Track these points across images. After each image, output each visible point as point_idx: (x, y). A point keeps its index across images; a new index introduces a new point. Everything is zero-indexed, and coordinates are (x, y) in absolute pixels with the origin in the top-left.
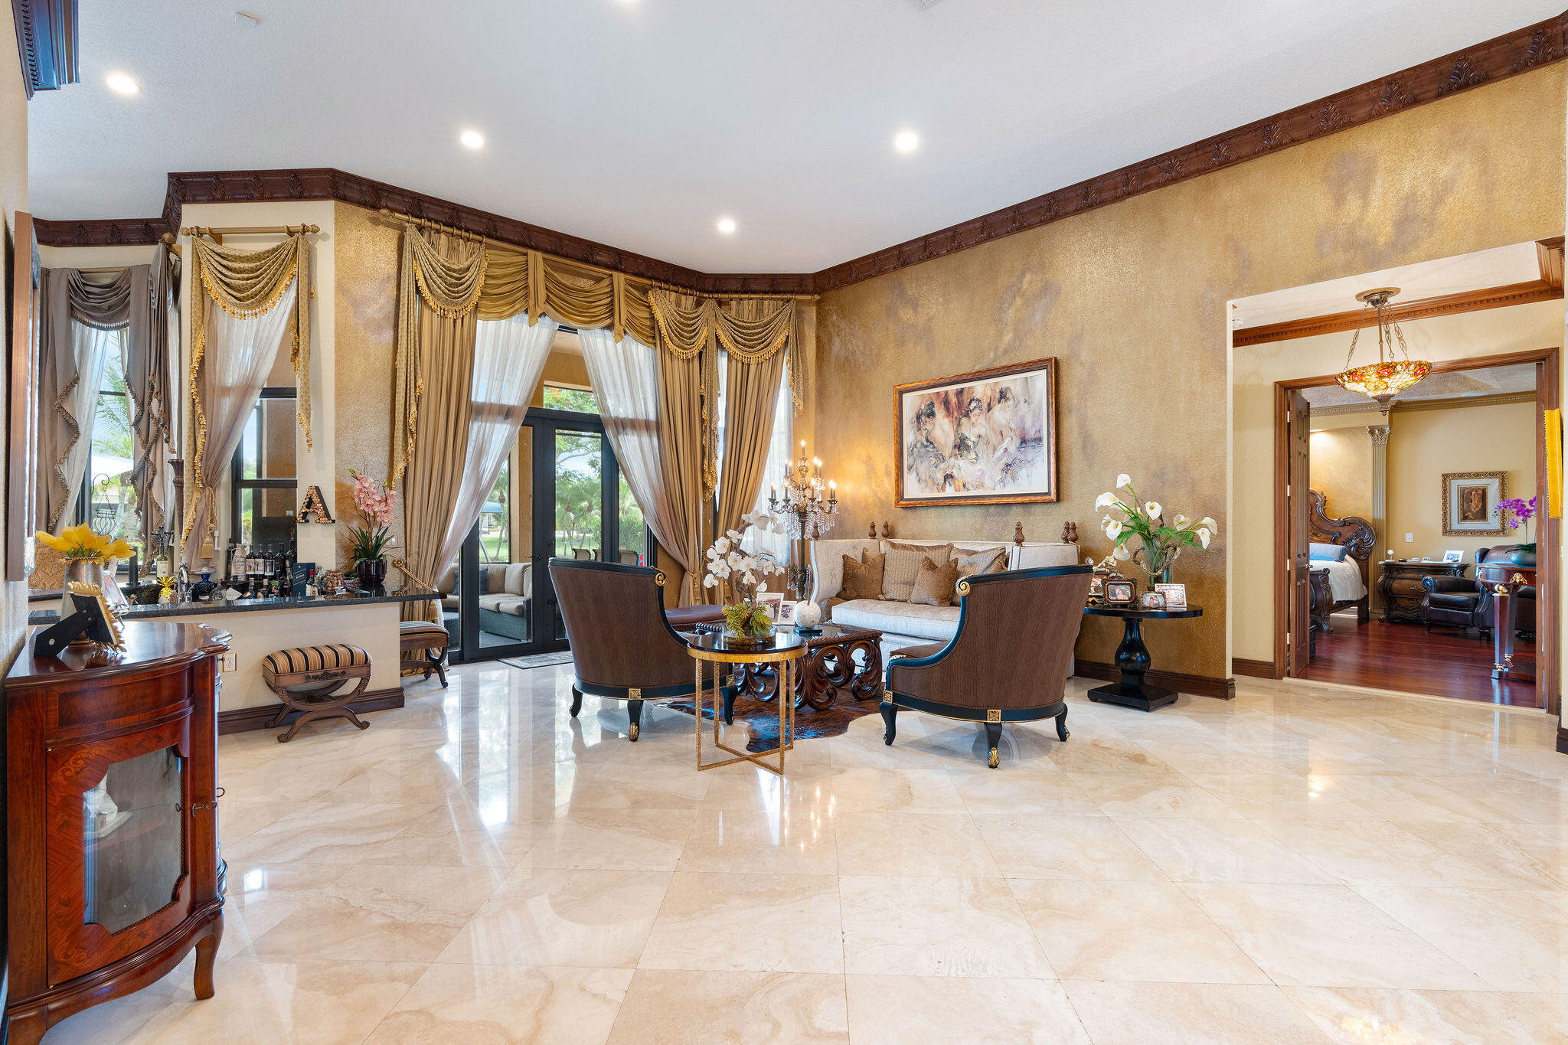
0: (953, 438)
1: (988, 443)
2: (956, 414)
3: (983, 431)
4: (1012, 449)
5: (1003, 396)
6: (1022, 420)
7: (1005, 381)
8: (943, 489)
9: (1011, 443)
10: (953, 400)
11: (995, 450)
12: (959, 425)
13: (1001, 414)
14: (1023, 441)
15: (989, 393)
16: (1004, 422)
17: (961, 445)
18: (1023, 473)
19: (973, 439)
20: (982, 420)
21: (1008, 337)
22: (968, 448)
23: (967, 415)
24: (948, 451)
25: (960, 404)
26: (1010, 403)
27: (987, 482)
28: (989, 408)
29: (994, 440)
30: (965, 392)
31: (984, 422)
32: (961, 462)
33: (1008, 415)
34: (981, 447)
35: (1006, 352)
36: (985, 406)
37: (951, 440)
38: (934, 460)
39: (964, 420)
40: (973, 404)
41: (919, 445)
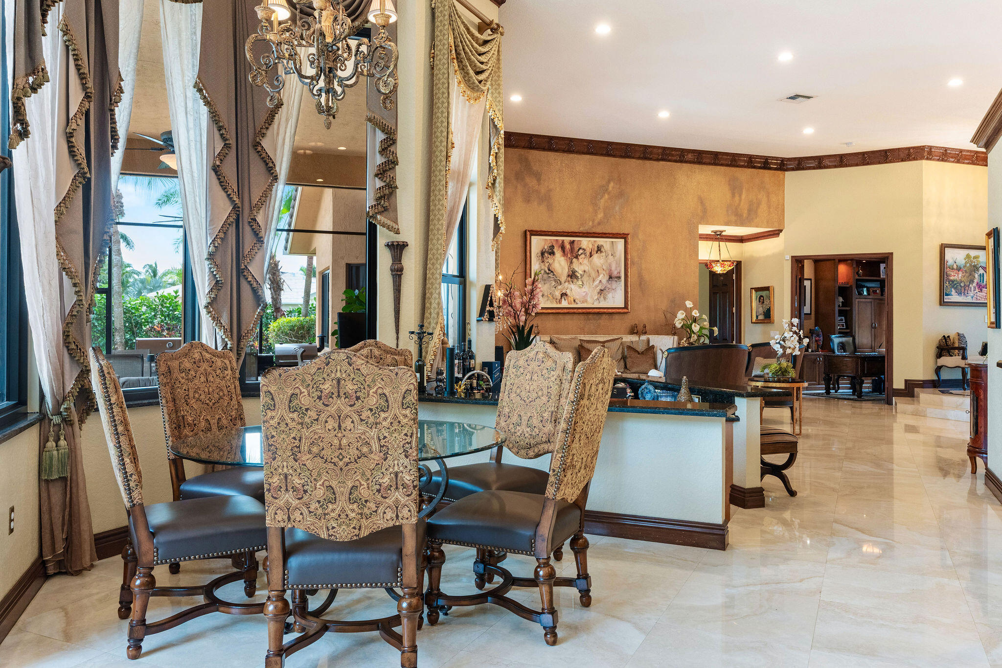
0: (567, 270)
1: (589, 276)
2: (569, 256)
3: (586, 269)
4: (604, 281)
5: (599, 249)
6: (610, 265)
7: (601, 241)
8: (560, 302)
9: (603, 277)
10: (568, 246)
11: (594, 280)
12: (571, 263)
13: (597, 259)
14: (610, 277)
15: (591, 246)
16: (599, 265)
17: (572, 276)
18: (610, 296)
19: (581, 272)
20: (586, 261)
21: (600, 215)
22: (577, 278)
23: (577, 257)
24: (563, 278)
25: (572, 249)
26: (603, 254)
27: (589, 299)
28: (591, 256)
29: (593, 274)
30: (575, 243)
31: (587, 263)
32: (572, 286)
33: (602, 261)
34: (585, 278)
35: (599, 224)
36: (588, 254)
37: (566, 271)
38: (554, 283)
39: (575, 260)
40: (581, 251)
41: (543, 272)
